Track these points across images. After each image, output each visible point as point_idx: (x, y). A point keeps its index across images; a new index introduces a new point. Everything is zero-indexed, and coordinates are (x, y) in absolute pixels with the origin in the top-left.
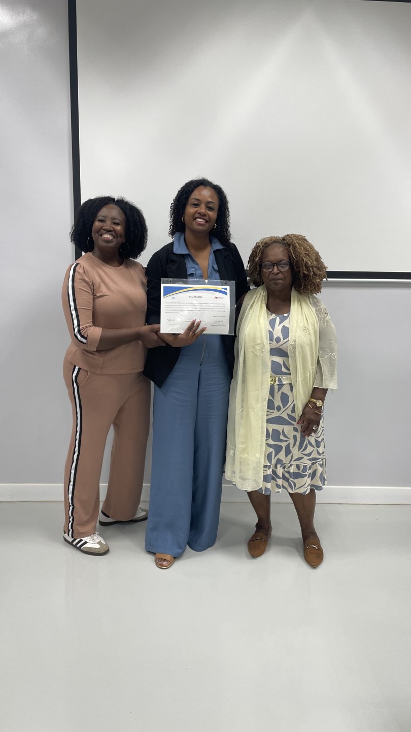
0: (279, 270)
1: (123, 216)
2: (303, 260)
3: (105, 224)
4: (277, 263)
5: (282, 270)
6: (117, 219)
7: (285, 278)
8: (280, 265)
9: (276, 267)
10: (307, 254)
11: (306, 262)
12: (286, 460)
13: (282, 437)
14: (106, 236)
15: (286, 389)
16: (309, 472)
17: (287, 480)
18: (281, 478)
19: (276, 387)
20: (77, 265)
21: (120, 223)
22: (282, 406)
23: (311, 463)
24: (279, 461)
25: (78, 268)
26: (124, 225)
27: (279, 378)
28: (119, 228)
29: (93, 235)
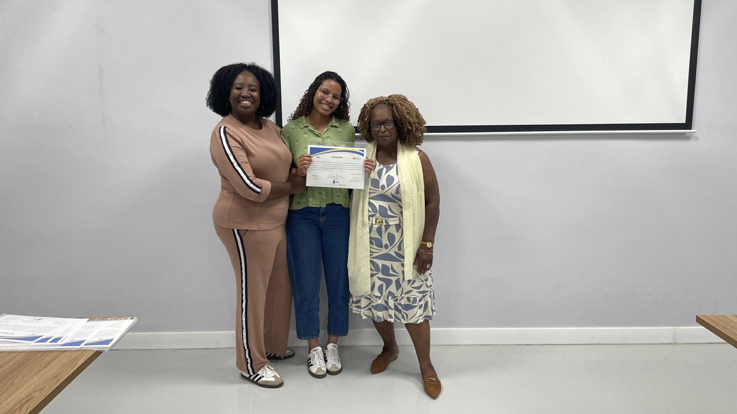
0: (386, 129)
1: (257, 81)
2: (406, 119)
4: (383, 122)
5: (389, 128)
7: (391, 135)
8: (386, 123)
9: (382, 126)
10: (409, 113)
11: (409, 119)
12: (398, 294)
13: (391, 272)
14: (245, 102)
15: (392, 230)
16: (420, 303)
17: (400, 311)
18: (392, 309)
19: (383, 227)
20: (225, 128)
21: (256, 89)
22: (389, 244)
23: (421, 295)
24: (390, 293)
25: (227, 130)
26: (259, 90)
27: (386, 220)
28: (255, 94)
29: (231, 101)
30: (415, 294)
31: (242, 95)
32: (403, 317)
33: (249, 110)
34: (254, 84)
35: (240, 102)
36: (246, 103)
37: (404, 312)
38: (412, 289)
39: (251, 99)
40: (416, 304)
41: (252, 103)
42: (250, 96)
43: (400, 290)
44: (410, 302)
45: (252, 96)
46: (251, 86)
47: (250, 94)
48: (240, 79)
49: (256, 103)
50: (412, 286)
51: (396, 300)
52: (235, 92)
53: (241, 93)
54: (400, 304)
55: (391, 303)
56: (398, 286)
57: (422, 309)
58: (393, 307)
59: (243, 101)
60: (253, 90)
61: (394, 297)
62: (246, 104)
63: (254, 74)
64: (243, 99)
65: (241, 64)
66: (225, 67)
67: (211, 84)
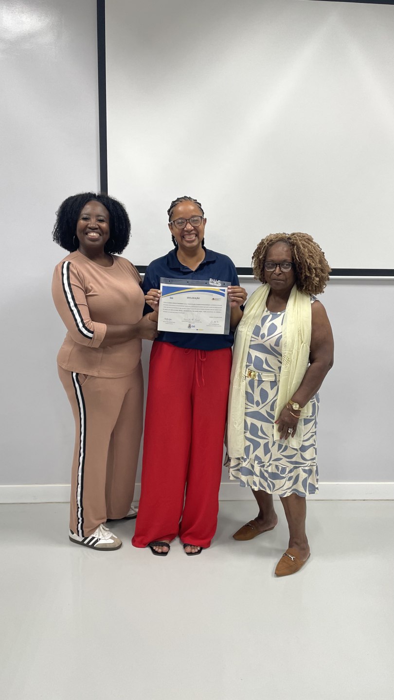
0: (282, 271)
1: (107, 212)
2: (307, 263)
3: (89, 222)
4: (280, 264)
5: (285, 270)
6: (101, 216)
7: (286, 279)
8: (283, 265)
9: (278, 268)
10: (312, 256)
11: (310, 264)
13: (260, 434)
14: (92, 234)
15: (266, 387)
16: (290, 475)
20: (69, 263)
21: (105, 220)
23: (292, 466)
24: (257, 458)
25: (70, 267)
26: (108, 221)
27: (259, 374)
28: (104, 225)
29: (78, 233)
30: (284, 462)
31: (89, 226)
33: (97, 243)
34: (103, 214)
35: (87, 234)
38: (282, 457)
39: (99, 231)
40: (284, 475)
41: (100, 235)
42: (97, 227)
44: (278, 471)
45: (100, 228)
46: (99, 216)
48: (88, 209)
49: (104, 235)
50: (282, 453)
52: (82, 223)
53: (88, 224)
56: (267, 450)
57: (292, 481)
59: (90, 232)
60: (101, 221)
61: (260, 462)
62: (94, 236)
63: (104, 204)
64: (90, 230)
65: (89, 193)
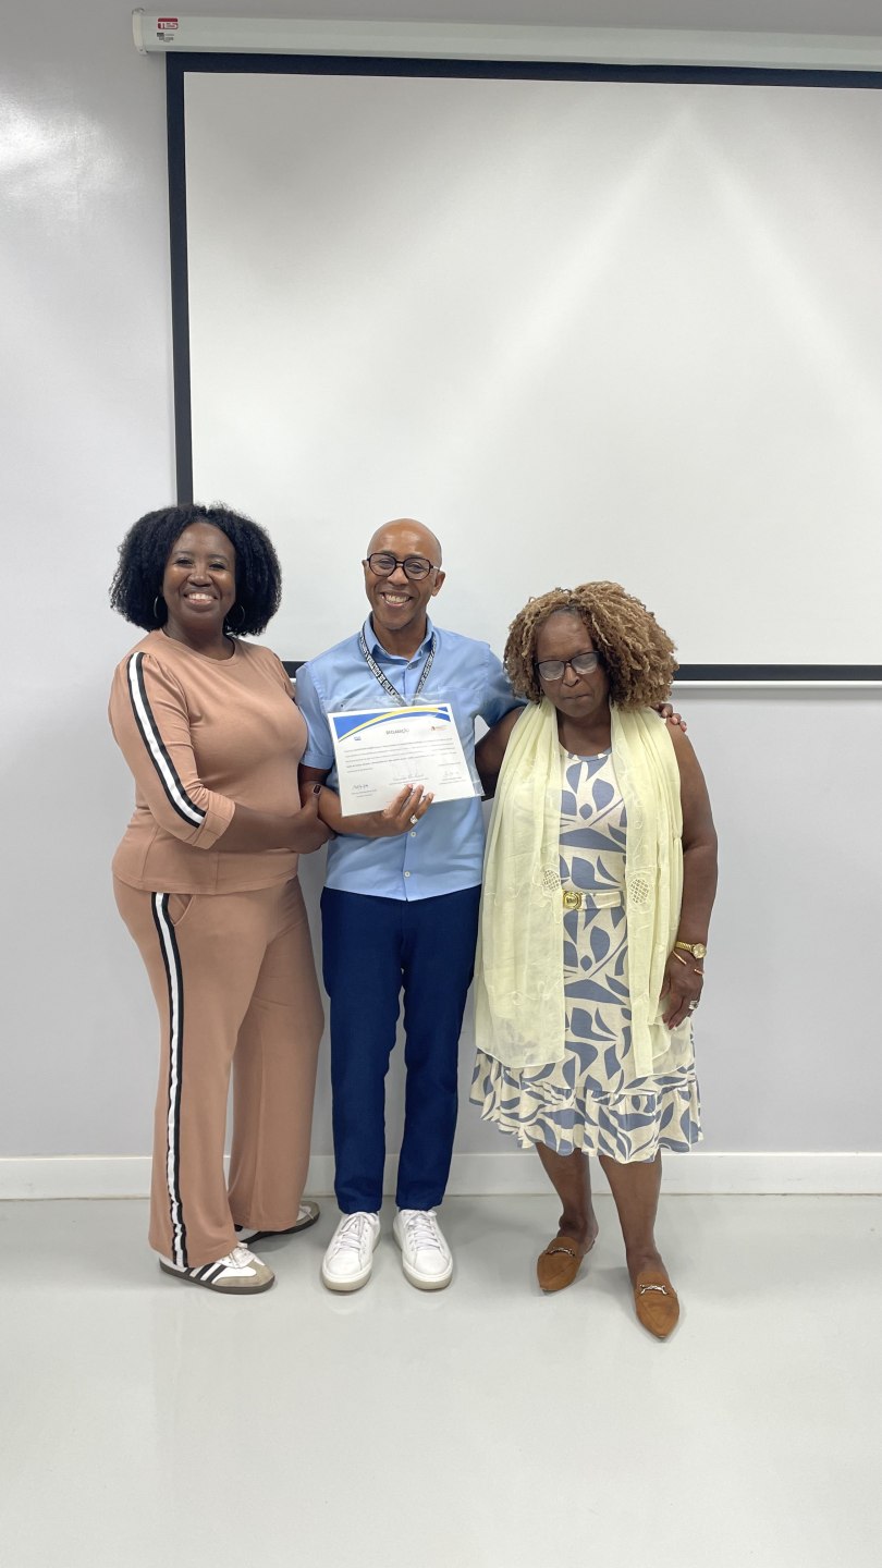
0: (577, 675)
1: (231, 549)
5: (584, 672)
6: (217, 556)
7: (592, 689)
8: (577, 660)
9: (569, 670)
12: (610, 1085)
14: (198, 596)
15: (604, 922)
17: (614, 1132)
18: (596, 1125)
19: (582, 917)
20: (141, 655)
21: (225, 564)
22: (592, 957)
23: (661, 1088)
25: (144, 662)
26: (233, 568)
27: (588, 897)
28: (223, 577)
29: (166, 594)
30: (651, 1087)
31: (192, 578)
32: (620, 1146)
35: (186, 596)
36: (201, 597)
37: (623, 1135)
39: (212, 588)
40: (652, 1115)
41: (215, 598)
42: (209, 580)
43: (617, 1076)
45: (215, 582)
47: (212, 578)
49: (224, 598)
51: (606, 1102)
52: (174, 571)
53: (189, 575)
54: (614, 1113)
55: (592, 1108)
56: (612, 1065)
58: (595, 1118)
59: (194, 593)
60: (219, 567)
61: (600, 1092)
62: (201, 600)
63: (223, 529)
64: (194, 588)
66: (153, 513)
67: (122, 554)
